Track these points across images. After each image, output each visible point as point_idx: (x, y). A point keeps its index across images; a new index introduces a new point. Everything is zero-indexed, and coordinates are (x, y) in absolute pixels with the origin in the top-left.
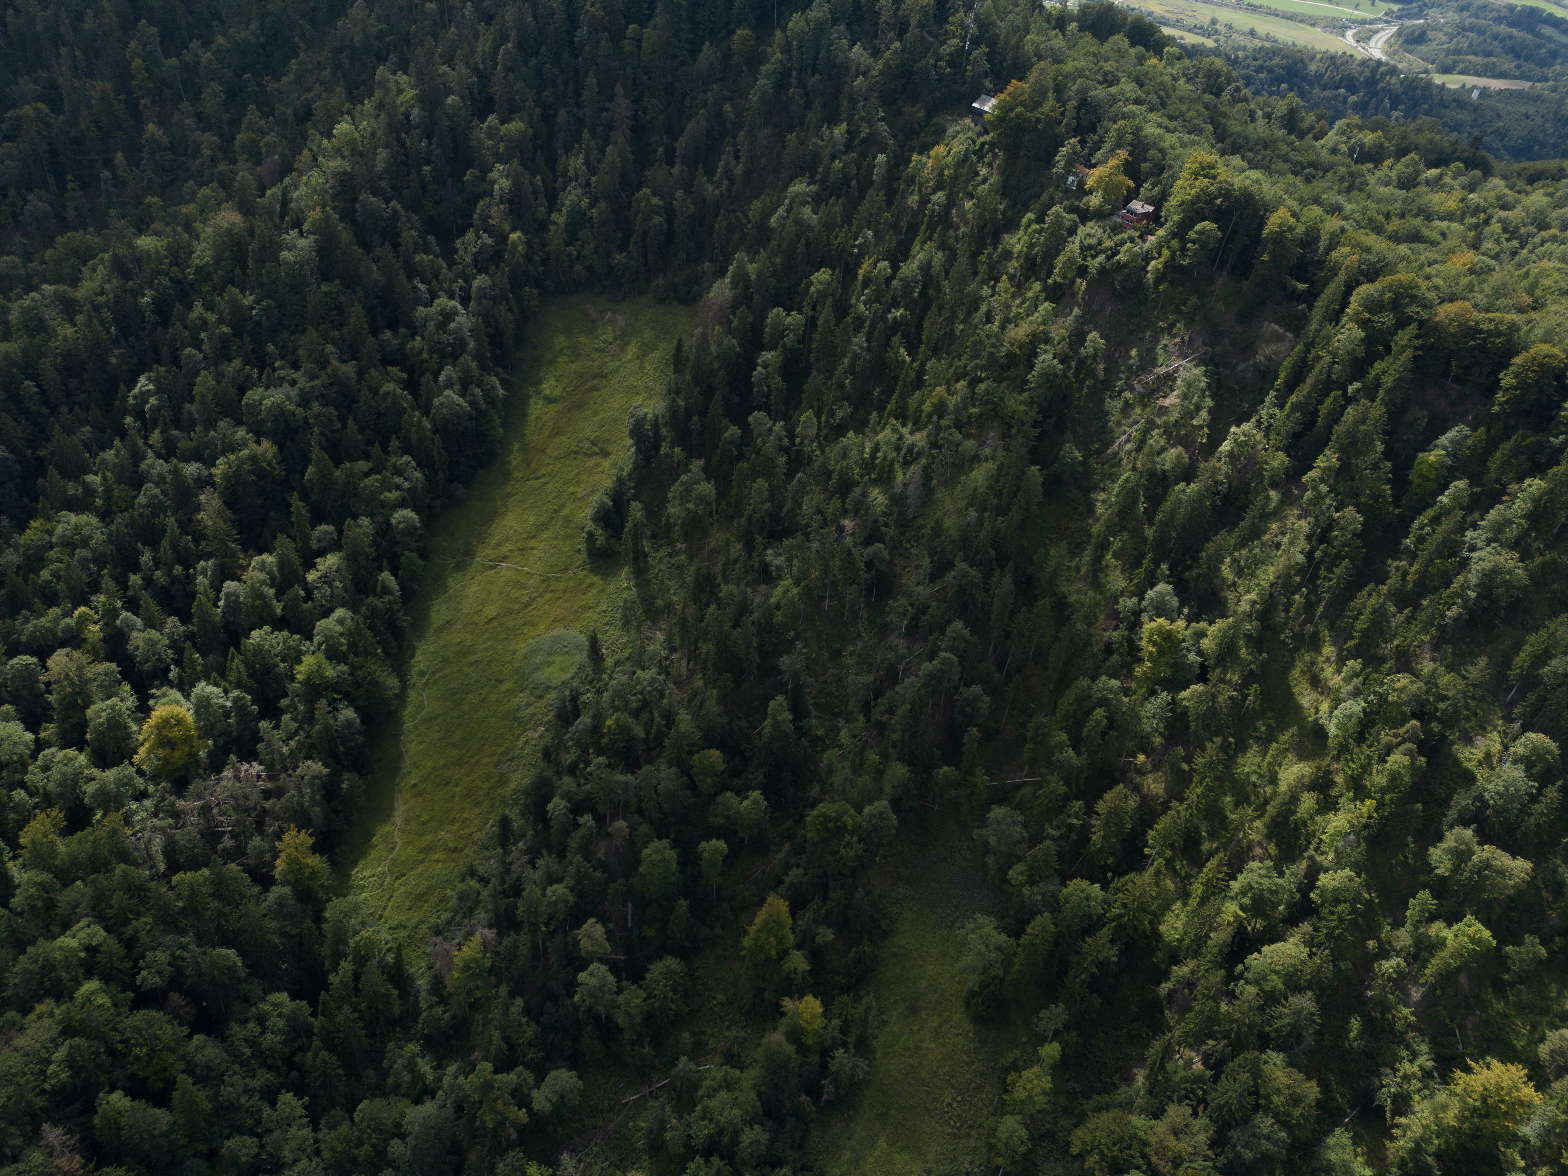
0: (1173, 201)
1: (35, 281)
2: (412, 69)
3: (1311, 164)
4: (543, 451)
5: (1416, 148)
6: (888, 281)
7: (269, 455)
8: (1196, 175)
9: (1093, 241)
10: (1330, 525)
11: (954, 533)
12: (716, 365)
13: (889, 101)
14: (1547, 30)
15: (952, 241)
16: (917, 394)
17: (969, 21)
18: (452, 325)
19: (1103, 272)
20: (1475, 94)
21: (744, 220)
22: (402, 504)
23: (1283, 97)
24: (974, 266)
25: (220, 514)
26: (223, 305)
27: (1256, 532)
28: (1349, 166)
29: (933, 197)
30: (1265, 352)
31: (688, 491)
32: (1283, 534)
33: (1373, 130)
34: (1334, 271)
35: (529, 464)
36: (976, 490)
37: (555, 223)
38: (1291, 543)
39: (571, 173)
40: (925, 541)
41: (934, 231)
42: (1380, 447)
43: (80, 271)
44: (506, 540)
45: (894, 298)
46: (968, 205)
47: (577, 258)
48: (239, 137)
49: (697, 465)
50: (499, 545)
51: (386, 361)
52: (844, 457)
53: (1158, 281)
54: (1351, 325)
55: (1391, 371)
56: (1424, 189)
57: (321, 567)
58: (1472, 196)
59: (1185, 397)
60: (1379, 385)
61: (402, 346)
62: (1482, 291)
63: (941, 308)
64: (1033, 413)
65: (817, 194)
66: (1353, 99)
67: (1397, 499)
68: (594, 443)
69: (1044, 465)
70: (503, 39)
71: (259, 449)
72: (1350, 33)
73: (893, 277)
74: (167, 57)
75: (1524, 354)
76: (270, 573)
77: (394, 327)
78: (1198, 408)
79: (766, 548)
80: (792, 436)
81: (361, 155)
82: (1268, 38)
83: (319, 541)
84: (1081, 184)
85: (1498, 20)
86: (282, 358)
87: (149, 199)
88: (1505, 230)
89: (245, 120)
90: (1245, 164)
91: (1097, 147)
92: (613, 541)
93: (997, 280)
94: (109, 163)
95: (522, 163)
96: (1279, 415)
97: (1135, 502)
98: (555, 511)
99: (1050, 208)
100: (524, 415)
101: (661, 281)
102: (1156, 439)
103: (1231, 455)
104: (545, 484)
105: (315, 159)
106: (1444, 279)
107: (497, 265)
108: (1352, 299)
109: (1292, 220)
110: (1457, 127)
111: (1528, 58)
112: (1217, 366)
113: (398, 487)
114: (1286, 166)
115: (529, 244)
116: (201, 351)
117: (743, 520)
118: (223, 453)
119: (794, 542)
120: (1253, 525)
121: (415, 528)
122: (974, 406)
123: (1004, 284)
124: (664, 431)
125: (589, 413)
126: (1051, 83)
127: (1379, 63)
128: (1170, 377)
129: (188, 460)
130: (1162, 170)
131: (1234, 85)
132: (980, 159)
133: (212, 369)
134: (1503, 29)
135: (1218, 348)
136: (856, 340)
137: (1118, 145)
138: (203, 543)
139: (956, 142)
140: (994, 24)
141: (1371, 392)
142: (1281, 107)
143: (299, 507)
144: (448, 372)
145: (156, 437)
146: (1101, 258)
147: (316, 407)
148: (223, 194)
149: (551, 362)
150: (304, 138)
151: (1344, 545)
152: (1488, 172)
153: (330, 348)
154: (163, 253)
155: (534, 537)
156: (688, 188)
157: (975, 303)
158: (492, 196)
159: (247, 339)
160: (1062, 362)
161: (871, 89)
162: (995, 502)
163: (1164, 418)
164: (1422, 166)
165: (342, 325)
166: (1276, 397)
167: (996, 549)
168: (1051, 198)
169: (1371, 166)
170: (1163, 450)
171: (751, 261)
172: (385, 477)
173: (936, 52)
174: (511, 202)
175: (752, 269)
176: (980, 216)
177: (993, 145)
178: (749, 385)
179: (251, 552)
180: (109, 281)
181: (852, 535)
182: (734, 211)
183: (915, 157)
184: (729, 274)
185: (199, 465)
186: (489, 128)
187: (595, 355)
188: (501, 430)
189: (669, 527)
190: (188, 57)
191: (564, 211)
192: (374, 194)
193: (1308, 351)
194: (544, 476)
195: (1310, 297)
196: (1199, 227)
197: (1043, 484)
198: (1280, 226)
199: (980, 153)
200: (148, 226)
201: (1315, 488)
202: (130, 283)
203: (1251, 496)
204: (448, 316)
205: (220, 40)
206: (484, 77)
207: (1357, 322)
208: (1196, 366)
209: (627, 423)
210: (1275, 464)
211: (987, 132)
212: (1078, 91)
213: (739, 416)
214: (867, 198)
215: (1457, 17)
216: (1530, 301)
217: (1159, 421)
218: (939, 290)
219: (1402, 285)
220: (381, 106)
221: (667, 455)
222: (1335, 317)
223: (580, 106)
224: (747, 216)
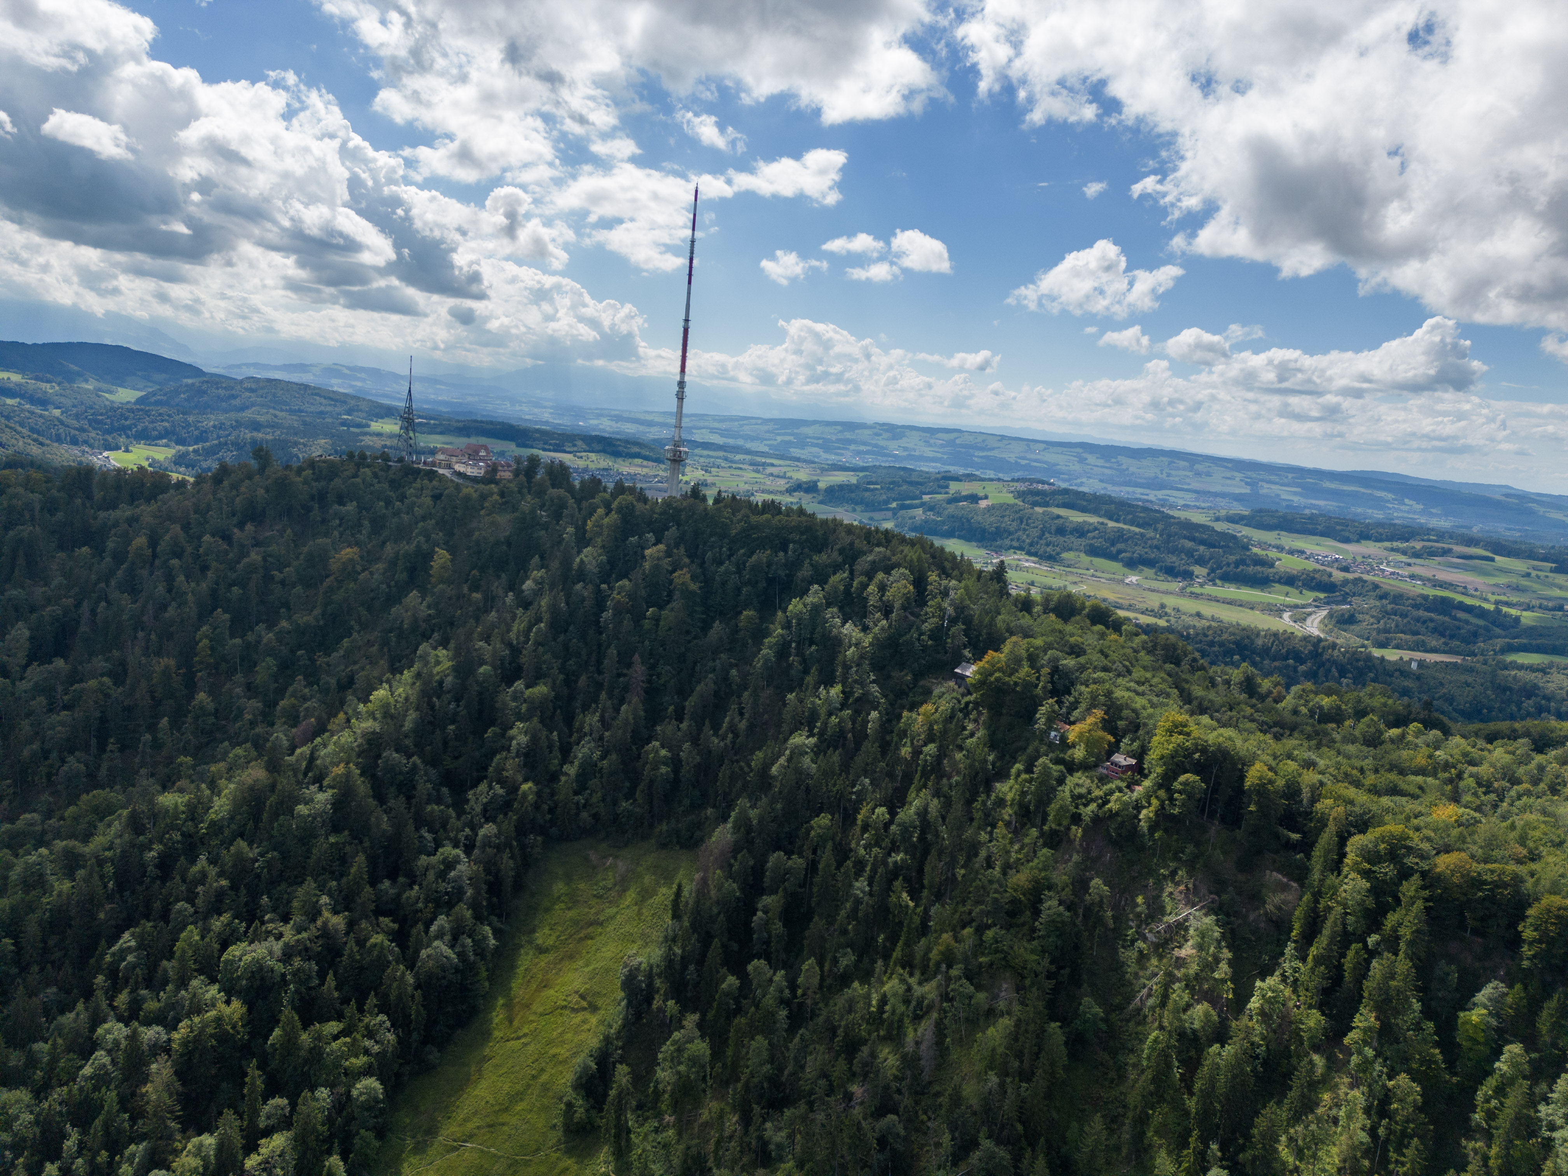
0: (1153, 756)
1: (49, 837)
2: (452, 645)
3: (1276, 724)
4: (528, 1006)
5: (1373, 711)
6: (887, 825)
7: (236, 1017)
8: (1170, 732)
9: (1083, 791)
10: (1386, 1095)
11: (974, 1102)
12: (715, 910)
13: (878, 666)
14: (1461, 615)
15: (946, 789)
16: (923, 940)
17: (946, 604)
18: (453, 874)
19: (1096, 820)
20: (1414, 665)
21: (746, 769)
22: (367, 1072)
23: (1238, 667)
24: (969, 812)
25: (168, 1087)
26: (227, 858)
27: (1308, 1105)
28: (1313, 726)
29: (925, 749)
30: (1273, 901)
31: (679, 1050)
32: (1338, 1106)
33: (1328, 695)
34: (1323, 822)
35: (511, 1022)
36: (994, 1050)
37: (566, 774)
38: (1349, 1117)
39: (587, 729)
40: (943, 1112)
41: (928, 779)
42: (1417, 1006)
43: (95, 827)
44: (475, 1113)
45: (893, 842)
46: (959, 756)
47: (585, 806)
48: (282, 703)
49: (691, 1020)
50: (466, 1120)
51: (379, 912)
52: (850, 1010)
53: (1153, 828)
54: (1353, 875)
55: (1406, 923)
56: (1389, 746)
57: (263, 1151)
58: (1438, 753)
59: (1200, 947)
60: (1398, 938)
61: (399, 895)
62: (1475, 843)
63: (940, 853)
64: (1046, 962)
65: (816, 745)
66: (1302, 668)
67: (1451, 1064)
68: (583, 997)
69: (1065, 1021)
70: (539, 620)
71: (227, 1010)
72: (1286, 615)
73: (891, 822)
74: (232, 636)
75: (1536, 905)
76: (205, 1159)
77: (393, 877)
78: (1217, 960)
79: (764, 1121)
80: (793, 986)
81: (392, 717)
82: (1213, 619)
83: (268, 1118)
84: (1063, 739)
85: (1416, 606)
86: (274, 910)
87: (182, 759)
88: (1480, 784)
89: (291, 689)
90: (1214, 723)
91: (1074, 706)
92: (593, 1113)
93: (994, 826)
94: (152, 728)
95: (542, 721)
96: (1303, 969)
97: (1169, 1066)
98: (534, 1077)
99: (1037, 759)
100: (513, 967)
101: (664, 827)
102: (1179, 994)
103: (1262, 1013)
104: (525, 1045)
105: (348, 721)
106: (1434, 831)
107: (506, 814)
108: (1348, 849)
109: (1270, 774)
110: (1405, 692)
111: (1452, 637)
112: (1228, 915)
113: (367, 1052)
114: (1253, 725)
115: (539, 794)
116: (193, 905)
117: (739, 1085)
118: (188, 1016)
119: (797, 1112)
120: (1303, 1095)
121: (377, 1101)
122: (983, 954)
123: (1000, 830)
124: (658, 983)
125: (581, 963)
126: (1024, 654)
127: (1320, 640)
128: (1181, 927)
129: (148, 1023)
130: (1137, 727)
131: (1190, 657)
132: (967, 715)
133: (200, 924)
134: (1421, 613)
135: (1225, 897)
136: (857, 884)
137: (1093, 705)
138: (140, 1122)
139: (943, 701)
140: (968, 607)
141: (1392, 943)
142: (1236, 674)
143: (255, 1076)
144: (442, 921)
145: (122, 999)
146: (1093, 806)
147: (297, 962)
148: (254, 753)
149: (547, 910)
150: (342, 703)
151: (1408, 1121)
152: (1447, 732)
153: (325, 899)
154: (182, 808)
155: (506, 1109)
156: (695, 741)
157: (974, 848)
158: (509, 750)
159: (243, 891)
160: (1069, 909)
161: (862, 657)
162: (1017, 1064)
163: (1183, 970)
164: (1382, 726)
165: (342, 876)
166: (1295, 949)
167: (1023, 1123)
168: (1037, 750)
169: (1334, 725)
170: (1188, 1007)
171: (753, 807)
172: (355, 1040)
173: (918, 628)
174: (526, 755)
175: (753, 814)
176: (971, 766)
177: (977, 704)
178: (749, 931)
179: (190, 1132)
180: (121, 836)
181: (862, 1103)
182: (737, 761)
183: (905, 714)
184: (731, 820)
185: (159, 1029)
186: (515, 692)
187: (593, 902)
188: (487, 984)
189: (657, 1094)
190: (251, 637)
191: (576, 763)
192: (397, 751)
193: (1317, 902)
194: (525, 1035)
195: (1307, 846)
196: (1182, 778)
197: (1066, 1043)
198: (1260, 778)
199: (966, 711)
200: (174, 783)
201: (1360, 1052)
202: (141, 838)
203: (1294, 1061)
204: (450, 864)
205: (284, 624)
206: (515, 651)
207: (1359, 873)
208: (1206, 915)
209: (622, 972)
210: (1312, 1023)
211: (969, 693)
212: (1050, 661)
213: (738, 967)
214: (863, 748)
215: (1378, 603)
216: (1525, 852)
217: (1179, 974)
218: (937, 834)
219: (1393, 836)
220: (418, 675)
221: (660, 1009)
222: (1336, 865)
223: (600, 672)
224: (749, 766)
